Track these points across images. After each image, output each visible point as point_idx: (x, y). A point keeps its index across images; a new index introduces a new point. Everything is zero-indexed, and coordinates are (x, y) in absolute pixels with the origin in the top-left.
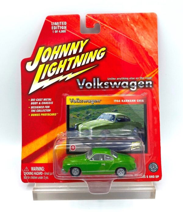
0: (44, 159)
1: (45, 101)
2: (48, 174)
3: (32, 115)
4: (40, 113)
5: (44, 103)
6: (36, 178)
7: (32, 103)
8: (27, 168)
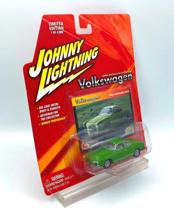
0: (62, 165)
1: (53, 107)
2: (68, 178)
3: (43, 124)
4: (50, 120)
5: (52, 109)
6: (58, 186)
7: (40, 112)
8: (47, 180)
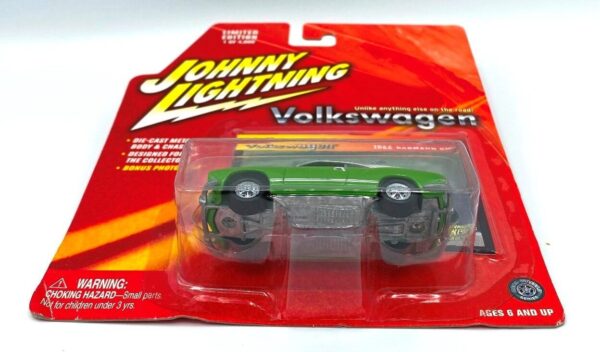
0: (138, 261)
1: (175, 144)
2: (137, 296)
3: (126, 168)
4: (153, 165)
5: (171, 147)
6: (87, 306)
7: (133, 147)
8: (62, 281)
